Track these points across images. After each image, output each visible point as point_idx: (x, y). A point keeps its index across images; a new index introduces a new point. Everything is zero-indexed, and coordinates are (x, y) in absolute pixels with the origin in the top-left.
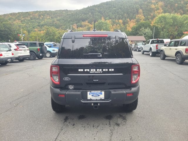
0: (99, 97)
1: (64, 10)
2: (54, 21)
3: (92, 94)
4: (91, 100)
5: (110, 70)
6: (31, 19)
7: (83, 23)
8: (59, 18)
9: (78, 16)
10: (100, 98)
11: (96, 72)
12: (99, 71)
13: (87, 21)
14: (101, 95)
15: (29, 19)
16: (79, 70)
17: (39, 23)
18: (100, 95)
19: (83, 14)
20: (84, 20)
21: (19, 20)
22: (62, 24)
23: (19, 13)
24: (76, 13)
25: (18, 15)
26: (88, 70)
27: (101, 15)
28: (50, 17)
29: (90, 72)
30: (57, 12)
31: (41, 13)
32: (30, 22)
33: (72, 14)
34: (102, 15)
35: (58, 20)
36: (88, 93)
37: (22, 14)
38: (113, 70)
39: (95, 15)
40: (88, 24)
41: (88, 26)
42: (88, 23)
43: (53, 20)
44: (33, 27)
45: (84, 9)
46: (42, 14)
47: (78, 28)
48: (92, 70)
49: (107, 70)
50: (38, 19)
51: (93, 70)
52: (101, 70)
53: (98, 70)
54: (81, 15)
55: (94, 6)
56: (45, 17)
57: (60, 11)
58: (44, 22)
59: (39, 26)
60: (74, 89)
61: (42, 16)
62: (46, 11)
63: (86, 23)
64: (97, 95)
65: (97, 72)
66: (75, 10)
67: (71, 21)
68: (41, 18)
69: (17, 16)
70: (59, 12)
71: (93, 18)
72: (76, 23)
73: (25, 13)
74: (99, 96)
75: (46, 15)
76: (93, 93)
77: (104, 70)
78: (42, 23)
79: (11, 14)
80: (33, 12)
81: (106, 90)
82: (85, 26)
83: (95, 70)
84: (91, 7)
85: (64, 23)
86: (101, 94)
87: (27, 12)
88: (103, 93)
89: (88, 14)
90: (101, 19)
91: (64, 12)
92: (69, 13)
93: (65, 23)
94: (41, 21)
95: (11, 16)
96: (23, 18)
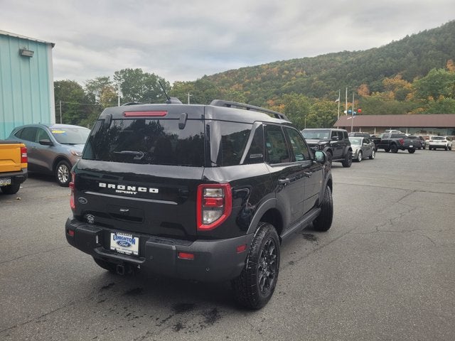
0: (129, 248)
1: (339, 54)
2: (312, 81)
3: (118, 240)
4: (115, 252)
5: (151, 190)
6: (264, 79)
7: (387, 81)
8: (324, 72)
9: (373, 64)
10: (131, 252)
11: (125, 192)
12: (131, 191)
13: (398, 76)
14: (133, 245)
15: (259, 79)
16: (101, 185)
17: (279, 87)
18: (131, 243)
19: (388, 59)
20: (390, 73)
21: (239, 83)
22: (329, 86)
23: (241, 69)
24: (371, 56)
25: (239, 72)
26: (114, 186)
27: (446, 55)
28: (304, 72)
29: (117, 191)
30: (320, 59)
31: (286, 64)
32: (260, 87)
33: (358, 60)
34: (449, 54)
35: (320, 79)
36: (112, 235)
37: (246, 71)
38: (157, 191)
39: (427, 57)
40: (400, 81)
41: (402, 87)
42: (402, 79)
43: (309, 79)
44: (266, 98)
45: (393, 44)
46: (287, 66)
47: (370, 94)
48: (119, 187)
49: (145, 190)
50: (277, 79)
51: (121, 187)
52: (134, 188)
53: (129, 188)
54: (382, 62)
55: (425, 33)
56: (293, 73)
57: (329, 55)
58: (289, 85)
59: (277, 93)
60: (95, 223)
61: (287, 72)
62: (297, 59)
63: (397, 80)
64: (127, 243)
65: (127, 192)
66: (367, 51)
67: (354, 77)
68: (283, 76)
69: (236, 76)
70: (326, 59)
71: (419, 65)
72: (368, 82)
73: (252, 68)
74: (129, 245)
75: (295, 68)
76: (119, 238)
77: (140, 189)
78: (285, 87)
79: (227, 73)
80: (268, 64)
81: (143, 236)
82: (393, 87)
83: (124, 187)
84: (414, 36)
85: (336, 83)
86: (134, 242)
87: (258, 67)
88: (137, 240)
89: (404, 57)
90: (443, 65)
91: (338, 58)
92: (352, 59)
93: (338, 84)
94: (282, 84)
95: (226, 78)
96: (248, 78)
